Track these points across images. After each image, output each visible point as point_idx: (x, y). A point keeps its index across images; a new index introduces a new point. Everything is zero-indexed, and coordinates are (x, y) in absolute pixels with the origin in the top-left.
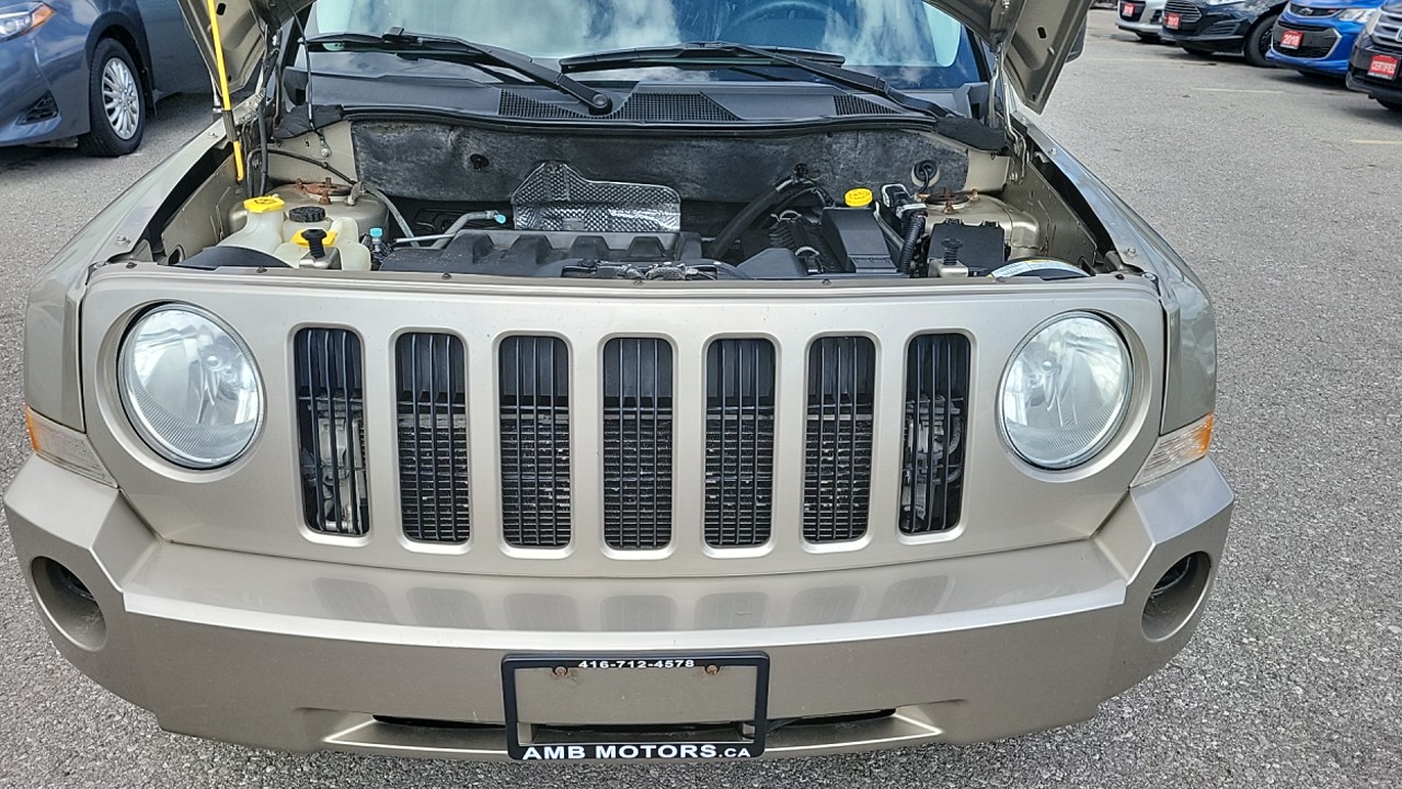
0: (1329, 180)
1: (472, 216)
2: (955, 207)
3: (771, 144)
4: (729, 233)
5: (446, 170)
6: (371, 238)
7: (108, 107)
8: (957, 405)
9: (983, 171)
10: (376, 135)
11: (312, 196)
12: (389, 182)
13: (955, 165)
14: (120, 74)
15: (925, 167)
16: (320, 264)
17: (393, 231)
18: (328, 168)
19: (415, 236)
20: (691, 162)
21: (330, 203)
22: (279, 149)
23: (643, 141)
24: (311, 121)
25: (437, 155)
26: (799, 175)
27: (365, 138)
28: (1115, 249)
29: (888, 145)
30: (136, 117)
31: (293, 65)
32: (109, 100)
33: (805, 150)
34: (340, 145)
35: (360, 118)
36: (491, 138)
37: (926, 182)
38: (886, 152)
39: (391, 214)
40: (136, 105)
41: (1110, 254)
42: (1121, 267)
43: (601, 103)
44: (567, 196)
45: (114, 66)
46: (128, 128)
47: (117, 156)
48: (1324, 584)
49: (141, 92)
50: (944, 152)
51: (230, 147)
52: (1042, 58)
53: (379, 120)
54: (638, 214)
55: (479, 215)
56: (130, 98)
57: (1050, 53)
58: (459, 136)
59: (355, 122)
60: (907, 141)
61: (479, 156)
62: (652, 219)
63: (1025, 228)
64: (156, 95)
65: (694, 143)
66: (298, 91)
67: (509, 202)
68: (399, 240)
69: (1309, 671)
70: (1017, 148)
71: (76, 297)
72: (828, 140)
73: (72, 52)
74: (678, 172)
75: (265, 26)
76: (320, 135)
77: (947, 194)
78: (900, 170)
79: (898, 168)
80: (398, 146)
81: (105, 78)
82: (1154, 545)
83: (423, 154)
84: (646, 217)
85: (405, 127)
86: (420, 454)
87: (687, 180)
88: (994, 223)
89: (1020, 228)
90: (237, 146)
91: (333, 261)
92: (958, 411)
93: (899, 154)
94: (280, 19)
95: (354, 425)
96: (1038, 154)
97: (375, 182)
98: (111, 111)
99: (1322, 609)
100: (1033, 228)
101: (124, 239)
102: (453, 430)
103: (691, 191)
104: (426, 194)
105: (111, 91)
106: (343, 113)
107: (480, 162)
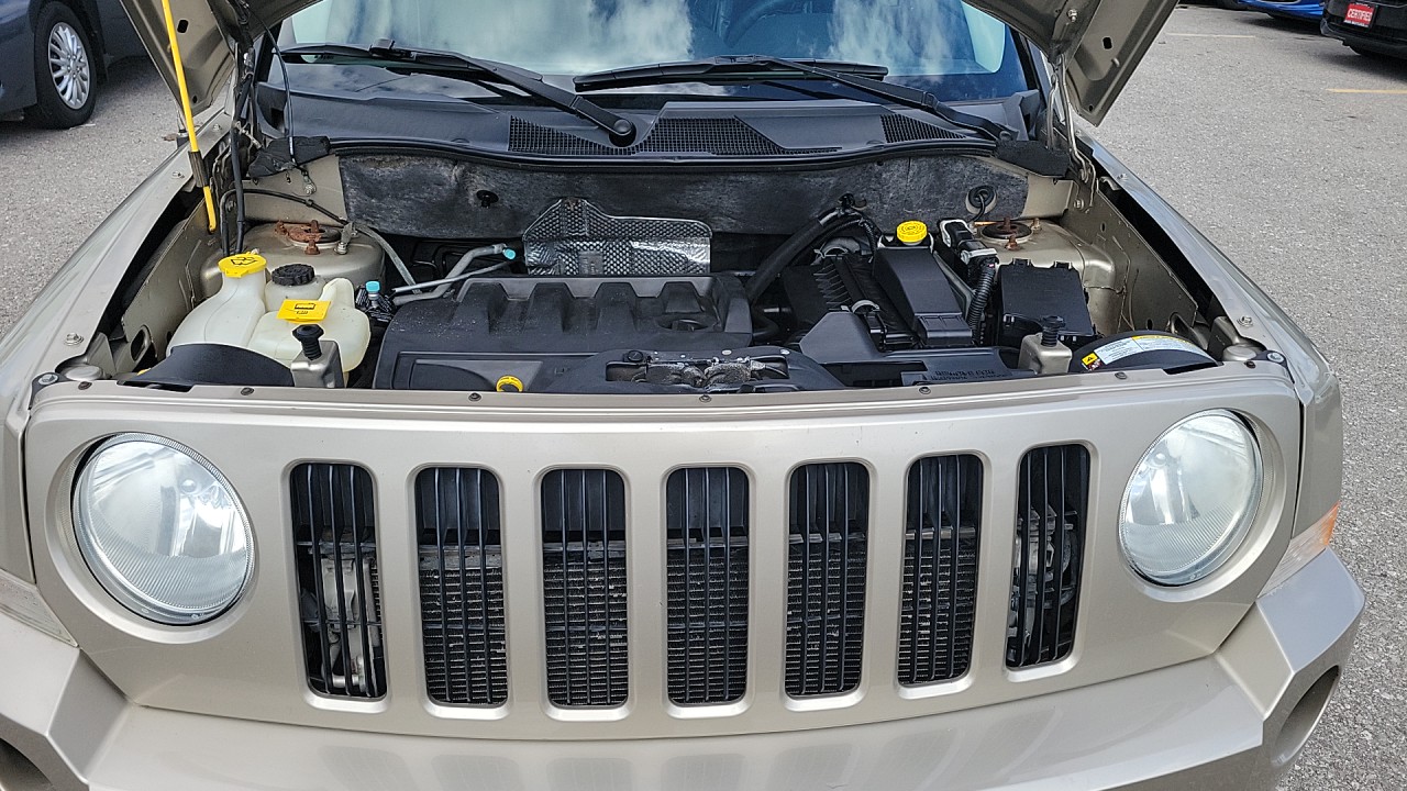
0: (1313, 135)
1: (477, 252)
2: (1018, 241)
3: (817, 176)
4: (767, 271)
5: (450, 207)
6: (367, 293)
7: (55, 75)
8: (1069, 519)
9: (1042, 196)
10: (368, 170)
11: (296, 244)
12: (385, 221)
13: (1013, 190)
14: (68, 39)
15: (981, 193)
16: (317, 367)
17: (390, 278)
18: (313, 205)
19: (417, 283)
20: (727, 200)
21: (318, 252)
22: (258, 187)
23: (674, 177)
24: (292, 157)
25: (439, 191)
26: (845, 207)
27: (356, 174)
28: (1225, 315)
29: (941, 170)
30: (86, 84)
31: (266, 81)
32: (57, 68)
33: (851, 181)
34: (327, 180)
35: (347, 151)
36: (502, 174)
37: (981, 207)
38: (939, 178)
39: (387, 256)
40: (86, 71)
41: (1220, 320)
42: (1237, 340)
43: (623, 130)
44: (585, 230)
45: (61, 31)
46: (79, 97)
47: (67, 128)
48: (1376, 605)
49: (91, 56)
50: (1001, 176)
51: (199, 193)
52: (1105, 69)
53: (372, 154)
54: (663, 247)
55: (485, 251)
56: (80, 65)
57: (1114, 63)
58: (464, 171)
59: (342, 156)
60: (962, 166)
61: (486, 193)
62: (679, 251)
63: (1098, 267)
64: (108, 59)
65: (732, 178)
66: (273, 110)
67: (520, 238)
68: (397, 290)
69: (1375, 711)
70: (1084, 174)
71: (17, 424)
72: (877, 168)
73: (14, 17)
74: (712, 207)
75: (234, 45)
76: (303, 170)
77: (1008, 226)
78: (954, 197)
79: (952, 194)
80: (393, 182)
81: (51, 45)
82: (1293, 673)
83: (423, 191)
84: (672, 250)
85: (403, 160)
86: (446, 598)
87: (721, 214)
88: (1067, 264)
89: (1094, 266)
90: (207, 191)
91: (331, 362)
92: (1071, 526)
93: (952, 180)
94: (252, 34)
95: (365, 567)
96: (1105, 179)
97: (367, 220)
98: (60, 80)
99: (1377, 634)
100: (1108, 267)
101: (76, 337)
102: (486, 571)
103: (724, 225)
104: (425, 233)
105: (58, 58)
106: (330, 147)
107: (488, 199)
